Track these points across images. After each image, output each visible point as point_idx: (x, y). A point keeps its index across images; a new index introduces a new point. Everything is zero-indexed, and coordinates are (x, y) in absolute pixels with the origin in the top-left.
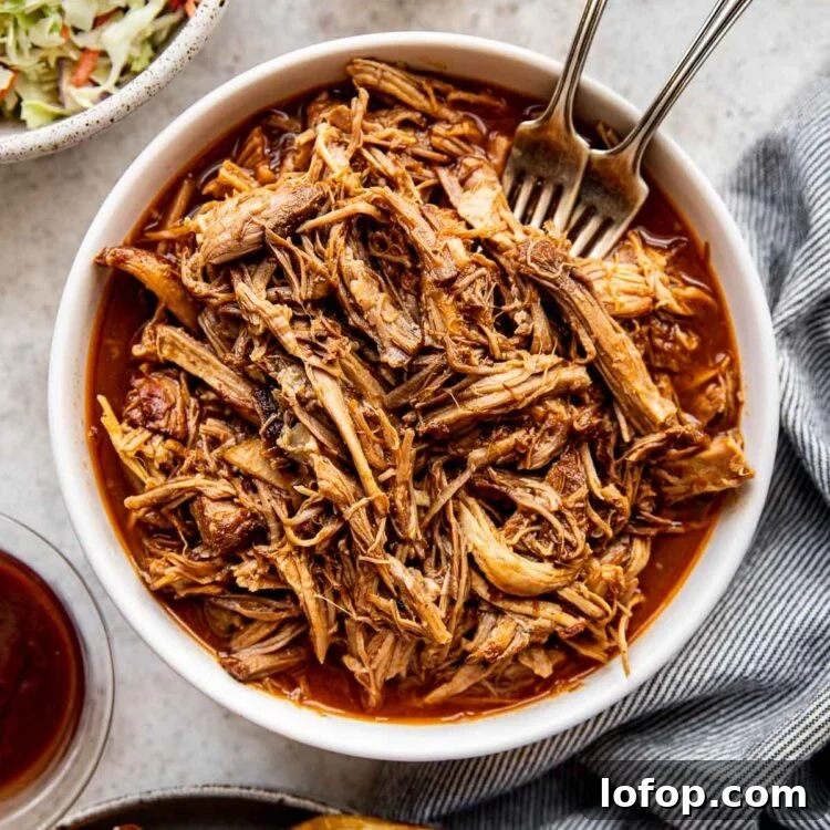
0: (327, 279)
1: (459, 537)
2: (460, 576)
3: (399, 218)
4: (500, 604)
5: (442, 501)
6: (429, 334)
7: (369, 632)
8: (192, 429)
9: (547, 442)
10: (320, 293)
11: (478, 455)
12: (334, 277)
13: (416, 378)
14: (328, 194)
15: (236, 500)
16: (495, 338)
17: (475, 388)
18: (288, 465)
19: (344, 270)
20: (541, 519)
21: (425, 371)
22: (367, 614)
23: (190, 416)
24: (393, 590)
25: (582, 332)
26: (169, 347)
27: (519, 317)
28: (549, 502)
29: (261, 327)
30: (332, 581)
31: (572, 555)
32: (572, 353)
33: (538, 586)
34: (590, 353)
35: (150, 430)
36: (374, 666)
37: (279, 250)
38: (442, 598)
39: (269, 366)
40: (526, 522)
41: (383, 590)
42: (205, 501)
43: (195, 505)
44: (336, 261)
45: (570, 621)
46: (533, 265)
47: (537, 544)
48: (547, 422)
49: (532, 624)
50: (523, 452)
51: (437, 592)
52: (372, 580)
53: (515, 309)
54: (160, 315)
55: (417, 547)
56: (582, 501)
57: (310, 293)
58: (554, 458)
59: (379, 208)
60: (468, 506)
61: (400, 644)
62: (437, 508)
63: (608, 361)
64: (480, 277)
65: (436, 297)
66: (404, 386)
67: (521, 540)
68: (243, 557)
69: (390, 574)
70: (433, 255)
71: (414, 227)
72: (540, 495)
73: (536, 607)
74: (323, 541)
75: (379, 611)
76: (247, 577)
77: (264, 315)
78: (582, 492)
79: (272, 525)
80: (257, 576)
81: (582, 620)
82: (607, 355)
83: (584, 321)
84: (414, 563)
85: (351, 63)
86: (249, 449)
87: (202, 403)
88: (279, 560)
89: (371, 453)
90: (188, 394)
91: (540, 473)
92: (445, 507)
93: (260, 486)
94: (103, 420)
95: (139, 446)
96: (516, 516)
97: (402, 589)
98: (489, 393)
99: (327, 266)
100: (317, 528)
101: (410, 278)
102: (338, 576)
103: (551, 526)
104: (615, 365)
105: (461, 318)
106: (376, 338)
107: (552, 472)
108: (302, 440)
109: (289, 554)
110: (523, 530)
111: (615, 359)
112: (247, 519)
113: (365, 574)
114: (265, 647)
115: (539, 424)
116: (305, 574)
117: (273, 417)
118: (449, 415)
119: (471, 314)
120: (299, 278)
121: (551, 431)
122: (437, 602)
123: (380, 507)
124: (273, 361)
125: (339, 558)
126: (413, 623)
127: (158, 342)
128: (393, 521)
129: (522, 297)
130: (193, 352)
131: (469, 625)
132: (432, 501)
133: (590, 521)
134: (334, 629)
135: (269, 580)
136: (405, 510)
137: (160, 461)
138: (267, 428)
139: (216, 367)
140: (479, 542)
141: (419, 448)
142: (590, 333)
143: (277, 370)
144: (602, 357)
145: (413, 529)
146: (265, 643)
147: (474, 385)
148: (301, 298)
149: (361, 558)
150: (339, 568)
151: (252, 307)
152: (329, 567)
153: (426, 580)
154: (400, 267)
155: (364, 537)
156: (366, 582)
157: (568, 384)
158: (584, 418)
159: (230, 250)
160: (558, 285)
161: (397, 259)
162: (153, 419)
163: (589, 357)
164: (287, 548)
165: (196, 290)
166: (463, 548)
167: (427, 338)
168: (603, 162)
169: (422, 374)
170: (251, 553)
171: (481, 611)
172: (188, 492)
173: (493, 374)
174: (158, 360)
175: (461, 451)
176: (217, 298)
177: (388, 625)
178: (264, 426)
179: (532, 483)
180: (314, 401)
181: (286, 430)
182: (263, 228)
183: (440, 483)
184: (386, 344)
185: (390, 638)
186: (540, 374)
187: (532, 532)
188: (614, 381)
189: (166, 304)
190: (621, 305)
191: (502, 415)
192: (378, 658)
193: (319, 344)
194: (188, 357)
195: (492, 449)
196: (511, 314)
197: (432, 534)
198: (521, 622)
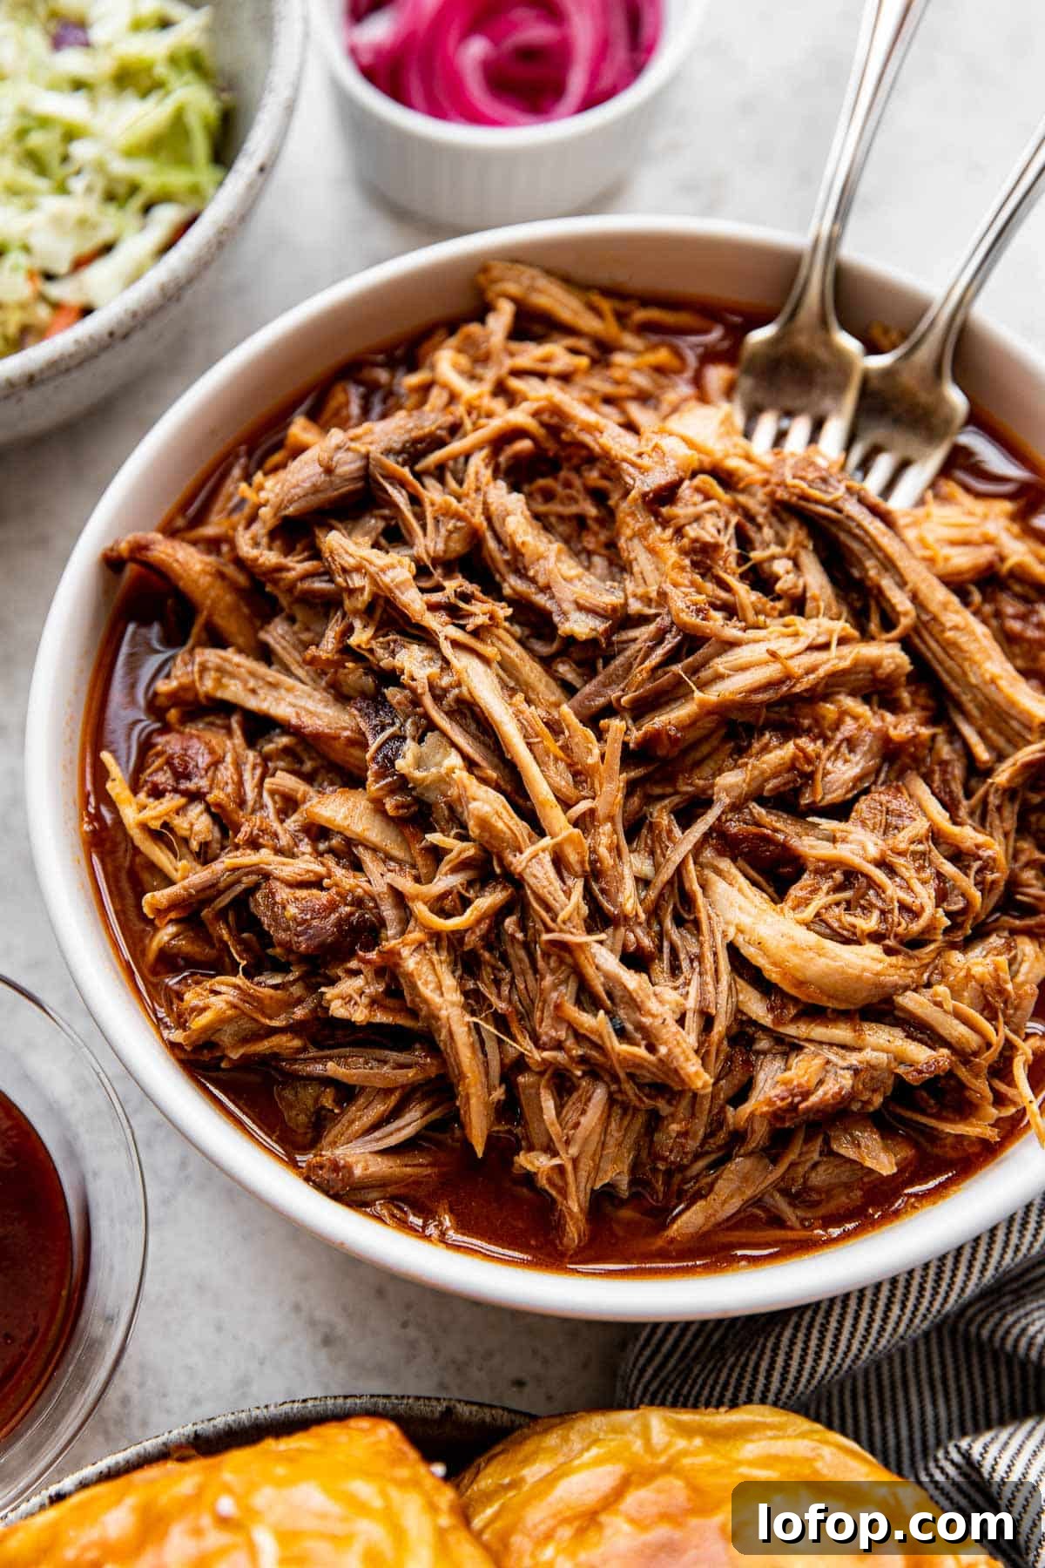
0: (469, 523)
1: (709, 918)
2: (717, 980)
3: (575, 429)
4: (791, 1030)
5: (676, 858)
6: (635, 596)
7: (563, 1085)
8: (250, 793)
9: (846, 761)
10: (457, 546)
11: (731, 781)
12: (479, 519)
13: (620, 660)
14: (461, 418)
15: (326, 882)
16: (746, 595)
17: (720, 664)
18: (413, 809)
19: (493, 508)
20: (851, 875)
21: (634, 647)
22: (559, 1046)
23: (247, 776)
24: (605, 997)
25: (887, 583)
26: (213, 674)
27: (781, 566)
28: (864, 848)
29: (367, 589)
30: (493, 999)
31: (916, 927)
32: (873, 627)
33: (859, 978)
34: (906, 614)
35: (185, 793)
36: (573, 1151)
37: (391, 484)
38: (689, 1015)
39: (380, 652)
40: (826, 886)
41: (587, 997)
42: (276, 885)
43: (259, 896)
44: (481, 498)
45: (920, 1053)
46: (797, 482)
47: (848, 919)
48: (842, 728)
49: (854, 1059)
50: (808, 769)
51: (678, 1005)
52: (565, 982)
53: (773, 558)
54: (199, 636)
55: (639, 931)
56: (920, 842)
57: (441, 547)
58: (861, 789)
59: (543, 424)
60: (718, 872)
61: (617, 1111)
62: (667, 872)
63: (936, 629)
64: (711, 511)
65: (641, 535)
66: (600, 678)
67: (818, 915)
68: (340, 973)
69: (597, 968)
70: (639, 461)
71: (602, 433)
72: (844, 841)
73: (859, 1032)
74: (479, 921)
75: (580, 1037)
76: (347, 1000)
77: (372, 569)
78: (920, 826)
79: (389, 912)
80: (365, 1000)
81: (945, 1051)
82: (935, 618)
83: (888, 565)
84: (636, 960)
85: (485, 270)
86: (348, 799)
87: (266, 759)
88: (405, 952)
89: (552, 772)
90: (244, 745)
91: (841, 811)
92: (680, 870)
93: (366, 857)
94: (109, 786)
95: (167, 814)
96: (807, 879)
97: (618, 993)
98: (743, 669)
99: (466, 507)
100: (466, 903)
101: (596, 534)
102: (505, 990)
103: (872, 883)
104: (949, 634)
105: (687, 562)
106: (549, 605)
107: (863, 805)
108: (438, 758)
109: (420, 945)
110: (820, 901)
111: (949, 625)
112: (346, 905)
113: (553, 972)
114: (379, 1140)
115: (829, 734)
116: (449, 981)
117: (389, 731)
118: (680, 713)
119: (702, 557)
120: (424, 527)
121: (851, 744)
122: (681, 1021)
123: (573, 857)
124: (386, 646)
125: (504, 958)
126: (641, 1051)
127: (196, 668)
128: (595, 887)
129: (781, 543)
130: (252, 674)
131: (738, 1076)
132: (657, 867)
133: (939, 875)
134: (499, 1094)
135: (384, 1008)
136: (615, 866)
137: (201, 838)
138: (380, 748)
139: (290, 690)
140: (746, 921)
141: (632, 774)
142: (902, 584)
143: (393, 654)
144: (925, 624)
145: (629, 899)
146: (377, 1134)
147: (718, 660)
148: (428, 553)
149: (546, 937)
150: (506, 975)
151: (350, 562)
152: (487, 974)
153: (657, 989)
154: (580, 521)
155: (550, 899)
156: (555, 987)
157: (874, 666)
158: (904, 727)
159: (316, 490)
160: (839, 511)
161: (573, 509)
162: (188, 777)
163: (905, 622)
164: (416, 935)
165: (261, 560)
166: (719, 937)
167: (631, 601)
168: (888, 373)
169: (628, 653)
170: (353, 964)
171: (758, 1053)
172: (247, 874)
173: (748, 643)
174: (197, 694)
175: (701, 783)
176: (294, 569)
177: (598, 1069)
178: (373, 748)
179: (827, 825)
180: (456, 691)
181: (410, 747)
182: (367, 456)
183: (670, 832)
184: (566, 606)
185: (600, 1094)
186: (825, 647)
187: (838, 904)
188: (949, 663)
189: (210, 616)
190: (947, 559)
191: (769, 705)
192: (580, 1133)
193: (462, 605)
194: (245, 683)
195: (754, 767)
196: (766, 566)
197: (661, 923)
198: (833, 1058)
